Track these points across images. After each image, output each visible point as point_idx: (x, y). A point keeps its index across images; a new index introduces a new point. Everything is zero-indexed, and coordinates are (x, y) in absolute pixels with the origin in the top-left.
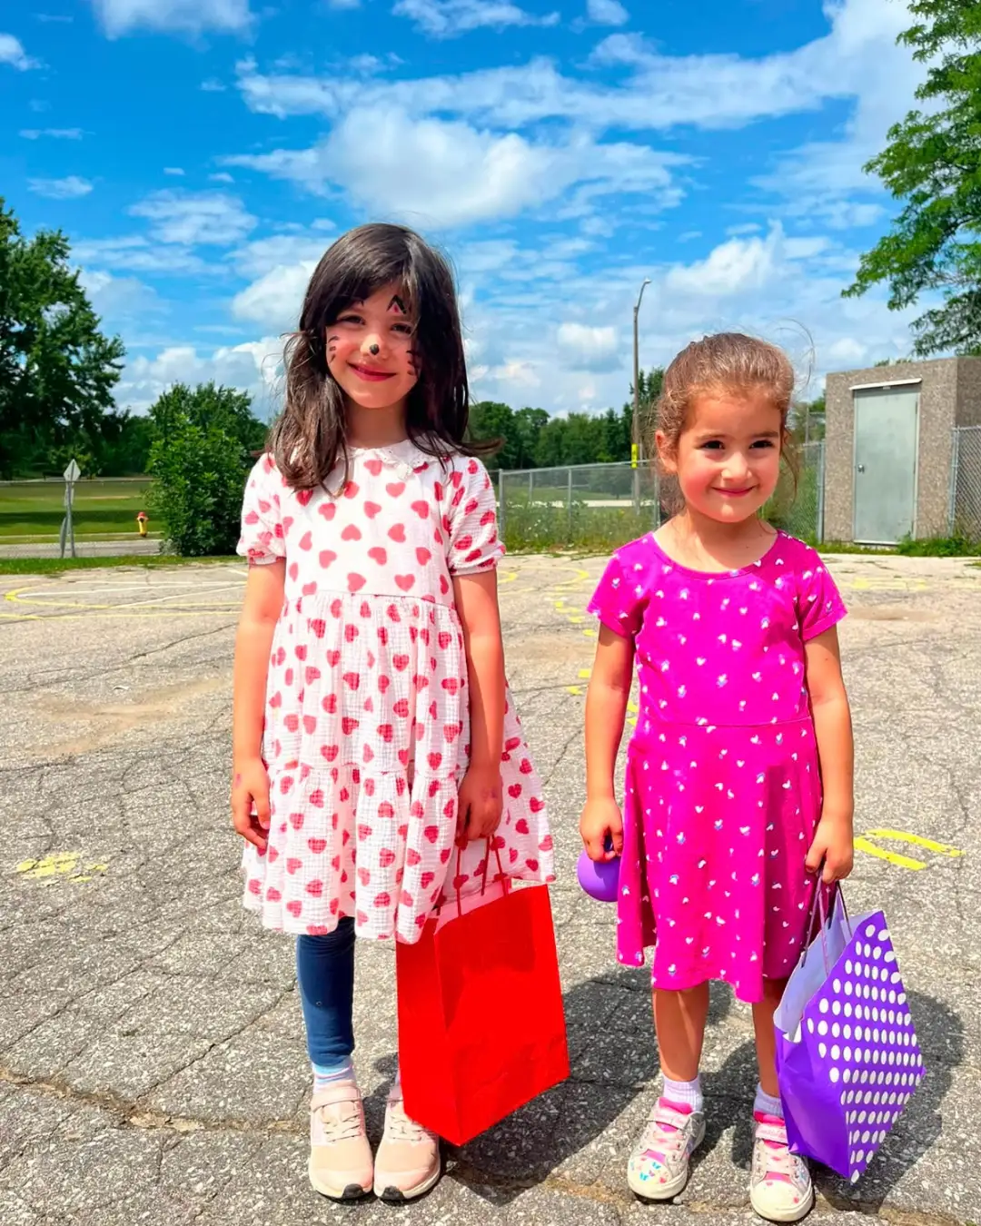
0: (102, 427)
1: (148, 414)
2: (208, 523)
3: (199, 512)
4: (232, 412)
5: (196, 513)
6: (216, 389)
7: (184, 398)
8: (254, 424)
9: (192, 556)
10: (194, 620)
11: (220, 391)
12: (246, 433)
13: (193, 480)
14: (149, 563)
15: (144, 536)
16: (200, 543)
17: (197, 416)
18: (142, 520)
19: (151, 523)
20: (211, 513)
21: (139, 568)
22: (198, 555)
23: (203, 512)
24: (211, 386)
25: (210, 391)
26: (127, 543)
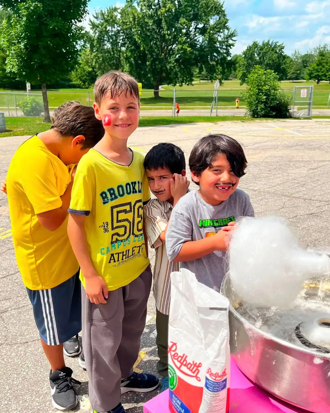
0: (226, 65)
1: (242, 54)
2: (262, 106)
3: (260, 102)
4: (276, 52)
5: (259, 102)
6: (270, 43)
7: (256, 47)
8: (285, 57)
9: (256, 117)
10: (258, 139)
11: (272, 43)
12: (281, 61)
13: (259, 89)
14: (242, 119)
15: (238, 108)
16: (259, 113)
17: (261, 55)
18: (237, 102)
19: (241, 102)
20: (264, 102)
21: (239, 121)
22: (257, 117)
23: (261, 101)
24: (269, 41)
25: (268, 44)
26: (231, 110)
